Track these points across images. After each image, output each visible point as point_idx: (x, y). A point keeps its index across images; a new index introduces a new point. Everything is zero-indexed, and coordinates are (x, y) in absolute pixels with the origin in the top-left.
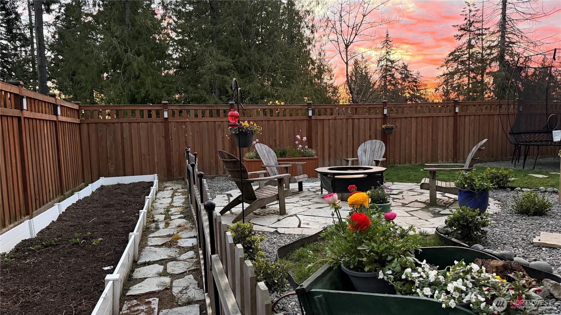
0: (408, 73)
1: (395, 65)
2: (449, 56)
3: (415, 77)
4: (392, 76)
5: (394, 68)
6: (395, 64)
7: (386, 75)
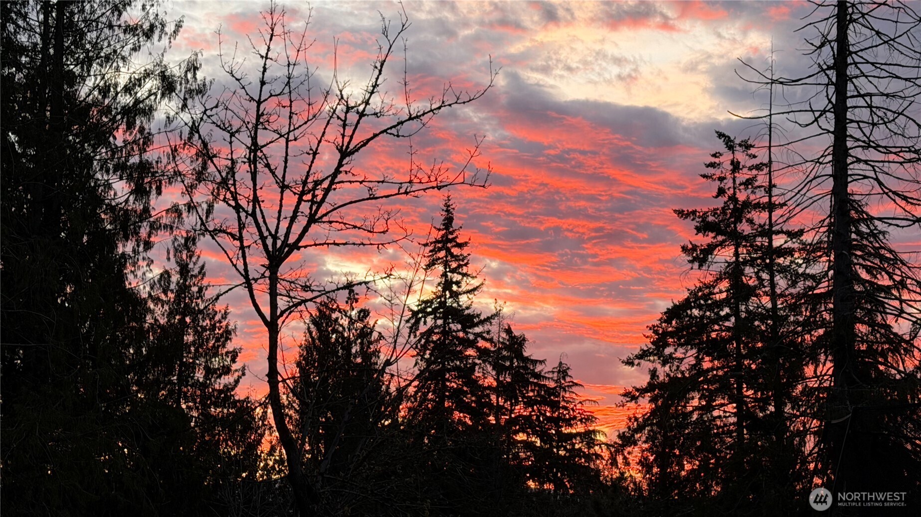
0: (526, 368)
1: (477, 335)
2: (668, 321)
3: (552, 384)
4: (466, 373)
5: (472, 344)
6: (477, 330)
7: (444, 370)
